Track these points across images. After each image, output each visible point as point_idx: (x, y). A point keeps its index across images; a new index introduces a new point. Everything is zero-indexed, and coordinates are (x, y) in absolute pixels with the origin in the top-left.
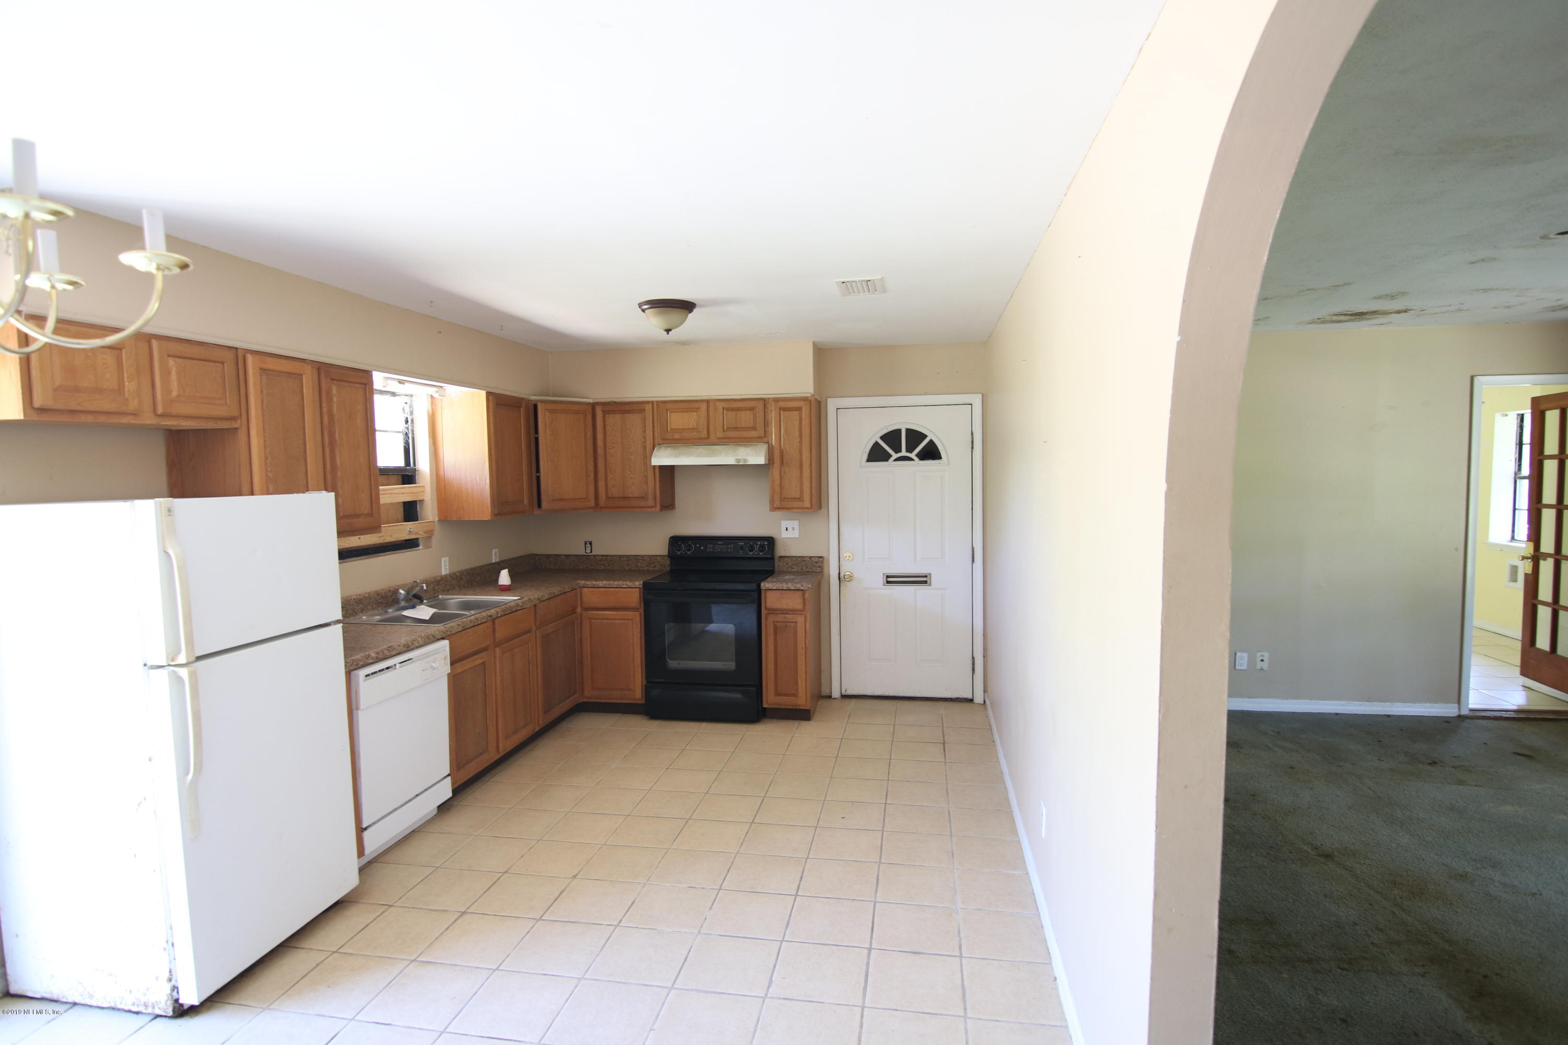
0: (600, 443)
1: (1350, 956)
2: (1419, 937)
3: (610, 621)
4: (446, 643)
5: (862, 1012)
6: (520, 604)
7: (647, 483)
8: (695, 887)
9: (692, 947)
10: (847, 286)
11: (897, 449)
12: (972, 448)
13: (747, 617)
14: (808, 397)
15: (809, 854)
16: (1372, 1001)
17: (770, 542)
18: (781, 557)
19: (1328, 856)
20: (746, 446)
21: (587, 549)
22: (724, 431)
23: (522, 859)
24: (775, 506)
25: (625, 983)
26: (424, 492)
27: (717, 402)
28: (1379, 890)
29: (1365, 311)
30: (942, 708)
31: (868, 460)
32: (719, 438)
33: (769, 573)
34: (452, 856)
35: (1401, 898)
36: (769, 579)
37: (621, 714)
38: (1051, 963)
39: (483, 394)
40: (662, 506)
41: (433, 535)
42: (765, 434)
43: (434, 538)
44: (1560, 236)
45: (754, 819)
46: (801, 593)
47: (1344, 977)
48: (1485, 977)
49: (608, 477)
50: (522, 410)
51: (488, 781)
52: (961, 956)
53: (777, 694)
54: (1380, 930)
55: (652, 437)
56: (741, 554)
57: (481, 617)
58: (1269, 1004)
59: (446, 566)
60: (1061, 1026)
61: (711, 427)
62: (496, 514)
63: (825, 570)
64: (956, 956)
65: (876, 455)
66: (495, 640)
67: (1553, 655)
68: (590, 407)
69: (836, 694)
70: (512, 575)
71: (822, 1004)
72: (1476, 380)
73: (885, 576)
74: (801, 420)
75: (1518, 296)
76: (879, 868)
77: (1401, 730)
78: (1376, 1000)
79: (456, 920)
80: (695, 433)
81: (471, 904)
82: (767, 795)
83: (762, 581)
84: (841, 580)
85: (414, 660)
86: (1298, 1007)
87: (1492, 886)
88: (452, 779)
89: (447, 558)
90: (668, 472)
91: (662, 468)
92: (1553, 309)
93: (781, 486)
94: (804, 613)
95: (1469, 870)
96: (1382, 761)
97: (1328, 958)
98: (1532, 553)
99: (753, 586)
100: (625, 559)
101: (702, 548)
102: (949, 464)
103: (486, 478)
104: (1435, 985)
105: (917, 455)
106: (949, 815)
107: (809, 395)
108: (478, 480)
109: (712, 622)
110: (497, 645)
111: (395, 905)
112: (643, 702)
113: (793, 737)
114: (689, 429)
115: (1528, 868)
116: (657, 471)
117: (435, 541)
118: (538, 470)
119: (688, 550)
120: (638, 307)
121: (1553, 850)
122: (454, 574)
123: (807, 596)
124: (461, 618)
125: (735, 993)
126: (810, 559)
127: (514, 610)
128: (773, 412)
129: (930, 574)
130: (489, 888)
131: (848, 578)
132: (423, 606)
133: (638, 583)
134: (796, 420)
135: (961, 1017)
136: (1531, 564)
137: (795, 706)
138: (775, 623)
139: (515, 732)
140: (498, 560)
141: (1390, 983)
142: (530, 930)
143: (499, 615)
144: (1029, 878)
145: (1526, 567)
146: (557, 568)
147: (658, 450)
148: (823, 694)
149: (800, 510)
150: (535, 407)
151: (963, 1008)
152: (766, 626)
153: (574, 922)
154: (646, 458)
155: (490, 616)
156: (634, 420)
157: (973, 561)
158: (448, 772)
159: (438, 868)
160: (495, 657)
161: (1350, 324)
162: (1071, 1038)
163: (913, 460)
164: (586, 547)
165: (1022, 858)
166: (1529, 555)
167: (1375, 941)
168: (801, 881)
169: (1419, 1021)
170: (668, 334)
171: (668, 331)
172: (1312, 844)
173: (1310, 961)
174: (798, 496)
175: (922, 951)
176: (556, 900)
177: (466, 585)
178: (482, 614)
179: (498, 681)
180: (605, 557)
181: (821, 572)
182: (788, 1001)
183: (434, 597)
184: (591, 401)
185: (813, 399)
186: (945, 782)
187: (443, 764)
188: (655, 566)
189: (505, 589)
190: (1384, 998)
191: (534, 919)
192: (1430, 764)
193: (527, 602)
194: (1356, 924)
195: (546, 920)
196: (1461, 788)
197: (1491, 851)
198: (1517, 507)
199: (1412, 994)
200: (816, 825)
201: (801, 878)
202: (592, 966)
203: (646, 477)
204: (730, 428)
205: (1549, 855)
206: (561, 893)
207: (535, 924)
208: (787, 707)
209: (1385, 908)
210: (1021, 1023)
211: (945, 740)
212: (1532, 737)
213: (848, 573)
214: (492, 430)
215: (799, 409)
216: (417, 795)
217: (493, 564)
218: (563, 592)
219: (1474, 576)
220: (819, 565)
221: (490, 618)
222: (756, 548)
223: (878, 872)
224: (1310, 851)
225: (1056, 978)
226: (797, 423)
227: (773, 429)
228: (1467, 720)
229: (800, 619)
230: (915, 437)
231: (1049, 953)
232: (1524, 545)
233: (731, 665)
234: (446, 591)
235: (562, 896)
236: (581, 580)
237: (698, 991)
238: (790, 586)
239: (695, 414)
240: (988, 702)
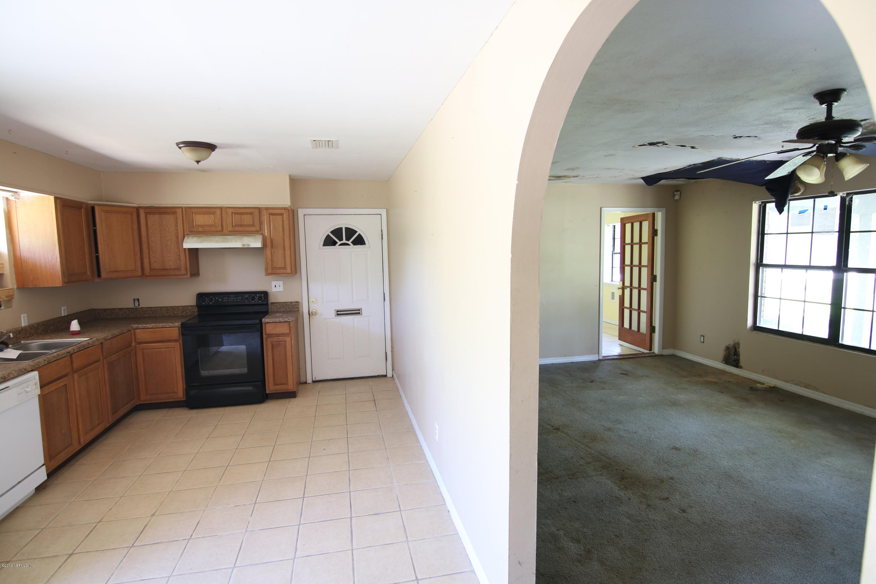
0: (144, 233)
1: (572, 472)
2: (597, 458)
3: (158, 350)
4: (36, 374)
5: (352, 552)
6: (91, 343)
7: (180, 259)
8: (239, 505)
9: (243, 541)
10: (316, 143)
11: (341, 239)
12: (382, 238)
13: (255, 341)
14: (287, 207)
15: (307, 473)
16: (584, 490)
17: (265, 294)
18: (272, 303)
19: (558, 429)
20: (248, 236)
21: (135, 304)
22: (233, 227)
23: (110, 511)
24: (269, 272)
25: (202, 572)
26: (3, 267)
27: (227, 209)
28: (579, 441)
29: (561, 175)
30: (370, 382)
31: (324, 245)
32: (230, 231)
33: (266, 313)
34: (53, 519)
35: (588, 443)
36: (267, 316)
37: (168, 409)
38: (445, 504)
39: (52, 198)
40: (191, 274)
41: (14, 298)
42: (260, 229)
43: (13, 300)
44: (639, 147)
45: (270, 459)
46: (288, 323)
47: (571, 482)
48: (623, 471)
49: (151, 256)
50: (83, 210)
51: (74, 464)
52: (400, 510)
53: (275, 384)
54: (582, 458)
55: (182, 230)
56: (247, 302)
57: (62, 353)
58: (544, 501)
59: (25, 320)
60: (455, 534)
61: (224, 224)
62: (66, 282)
63: (300, 310)
64: (398, 511)
65: (329, 242)
66: (73, 368)
67: (630, 330)
68: (135, 210)
69: (309, 380)
70: (80, 323)
71: (329, 554)
72: (602, 209)
73: (336, 311)
74: (283, 221)
75: (619, 172)
76: (349, 473)
77: (578, 368)
78: (585, 490)
79: (66, 560)
80: (213, 228)
81: (75, 547)
82: (276, 444)
83: (263, 317)
84: (310, 314)
85: (10, 387)
86: (556, 500)
87: (620, 432)
88: (46, 467)
89: (26, 315)
90: (194, 252)
91: (190, 250)
92: (631, 179)
93: (272, 261)
94: (290, 335)
95: (611, 426)
96: (573, 383)
97: (564, 475)
98: (622, 286)
99: (258, 321)
100: (165, 309)
101: (220, 300)
102: (369, 247)
103: (57, 258)
104: (606, 478)
105: (352, 242)
106: (383, 438)
107: (288, 206)
108: (50, 258)
109: (223, 345)
110: (74, 372)
111: (12, 560)
112: (184, 399)
113: (287, 408)
114: (209, 225)
115: (632, 422)
116: (187, 252)
117: (15, 302)
118: (97, 251)
119: (210, 302)
120: (176, 145)
121: (639, 413)
122: (32, 325)
123: (292, 325)
124: (45, 355)
125: (275, 560)
126: (291, 304)
127: (86, 347)
128: (265, 216)
129: (361, 309)
130: (89, 534)
131: (314, 314)
132: (9, 350)
133: (178, 324)
134: (280, 221)
135: (406, 541)
136: (622, 291)
137: (287, 390)
138: (273, 343)
139: (92, 429)
140: (66, 314)
141: (589, 481)
142: (126, 554)
143: (75, 351)
144: (429, 463)
145: (619, 293)
146: (112, 317)
147: (187, 238)
148: (302, 382)
149: (285, 275)
150: (93, 209)
151: (406, 537)
152: (266, 345)
153: (158, 543)
154: (179, 243)
155: (69, 352)
156: (169, 219)
157: (384, 300)
158: (43, 462)
159: (43, 529)
160: (74, 381)
161: (554, 181)
162: (461, 539)
163: (350, 245)
164: (134, 303)
165: (424, 454)
166: (621, 287)
167: (581, 464)
168: (305, 489)
169: (602, 495)
170: (198, 164)
171: (198, 162)
172: (551, 425)
173: (557, 478)
174: (283, 266)
175: (379, 512)
176: (142, 532)
177: (42, 333)
178: (62, 351)
179: (77, 396)
180: (149, 309)
181: (298, 311)
182: (309, 557)
183: (18, 342)
184: (136, 206)
185: (290, 208)
186: (378, 421)
187: (39, 458)
188: (187, 313)
189: (75, 334)
190: (588, 488)
191: (128, 547)
192: (591, 382)
193: (96, 341)
194: (572, 458)
195: (138, 546)
196: (604, 391)
197: (618, 417)
198: (613, 267)
199: (598, 484)
200: (309, 456)
201: (305, 487)
202: (177, 567)
203: (179, 256)
204: (237, 225)
205: (638, 415)
206: (145, 527)
207: (129, 550)
208: (281, 391)
209: (583, 448)
210: (436, 537)
211: (375, 398)
212: (627, 366)
213: (314, 311)
214: (60, 223)
215: (282, 214)
216: (19, 482)
217: (63, 317)
218: (121, 333)
219: (603, 297)
220: (296, 306)
221: (68, 354)
222: (257, 298)
223: (349, 475)
224: (550, 428)
225: (449, 511)
226: (281, 223)
227: (266, 226)
228: (602, 361)
229: (288, 339)
230: (350, 232)
231: (444, 499)
232: (619, 284)
233: (245, 370)
234: (26, 338)
235: (146, 529)
236: (134, 324)
237: (252, 565)
238: (281, 320)
239: (212, 216)
240: (395, 376)
